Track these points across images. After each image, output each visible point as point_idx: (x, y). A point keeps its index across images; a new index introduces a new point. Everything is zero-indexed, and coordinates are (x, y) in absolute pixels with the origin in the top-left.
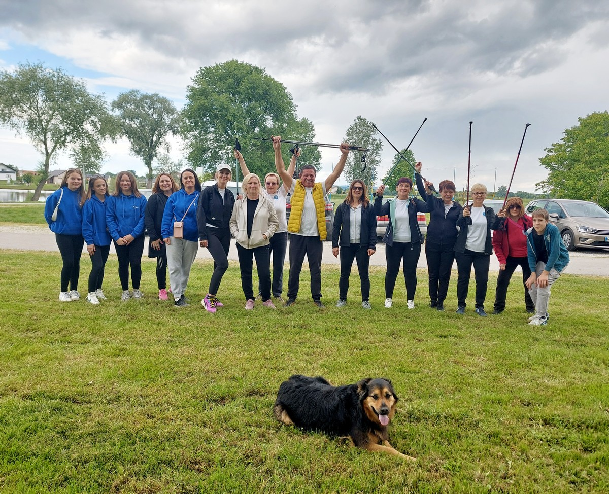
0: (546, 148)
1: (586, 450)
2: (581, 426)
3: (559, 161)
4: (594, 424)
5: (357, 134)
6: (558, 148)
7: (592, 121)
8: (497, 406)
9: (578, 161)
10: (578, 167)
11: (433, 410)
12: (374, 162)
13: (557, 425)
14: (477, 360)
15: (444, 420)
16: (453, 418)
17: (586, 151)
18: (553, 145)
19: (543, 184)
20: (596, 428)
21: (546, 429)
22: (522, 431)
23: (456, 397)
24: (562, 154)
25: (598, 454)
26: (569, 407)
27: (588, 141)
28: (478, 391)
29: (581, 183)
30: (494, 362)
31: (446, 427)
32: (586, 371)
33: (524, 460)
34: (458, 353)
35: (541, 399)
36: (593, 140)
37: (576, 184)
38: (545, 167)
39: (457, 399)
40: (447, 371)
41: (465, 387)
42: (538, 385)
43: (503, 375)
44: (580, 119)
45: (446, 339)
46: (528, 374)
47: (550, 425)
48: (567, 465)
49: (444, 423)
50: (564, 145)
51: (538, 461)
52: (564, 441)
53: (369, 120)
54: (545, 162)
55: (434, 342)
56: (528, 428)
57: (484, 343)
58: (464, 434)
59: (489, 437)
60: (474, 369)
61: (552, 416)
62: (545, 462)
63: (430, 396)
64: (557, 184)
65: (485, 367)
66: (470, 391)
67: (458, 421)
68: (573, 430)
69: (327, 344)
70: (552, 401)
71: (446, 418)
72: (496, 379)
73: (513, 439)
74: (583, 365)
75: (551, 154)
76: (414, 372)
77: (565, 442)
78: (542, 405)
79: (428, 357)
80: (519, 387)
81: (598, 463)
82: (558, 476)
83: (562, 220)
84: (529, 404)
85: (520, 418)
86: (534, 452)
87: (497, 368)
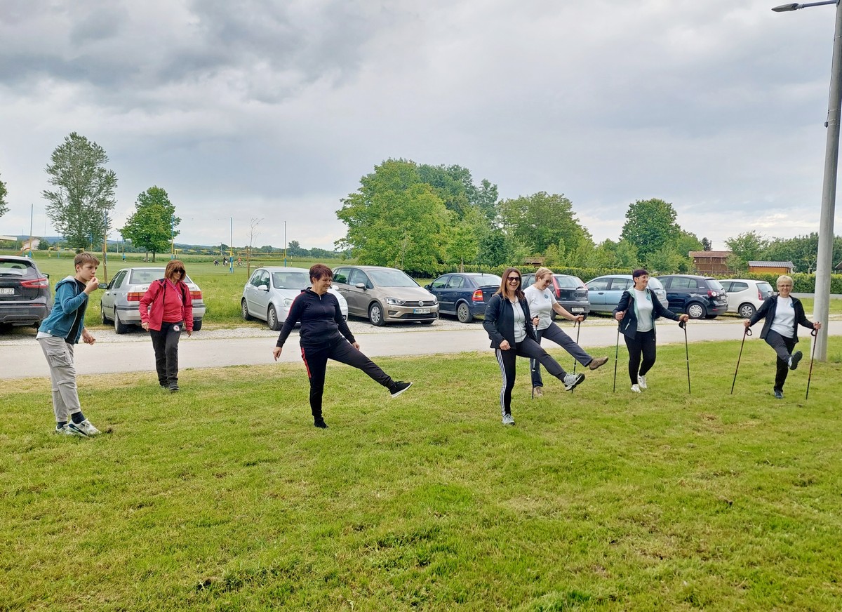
0: (343, 199)
1: (422, 564)
2: (414, 539)
3: (359, 215)
4: (426, 534)
5: (73, 160)
6: (354, 199)
7: (388, 171)
8: (328, 539)
9: (378, 216)
10: (379, 223)
11: (256, 567)
12: (103, 203)
13: (393, 544)
14: (297, 487)
15: (272, 575)
16: (282, 570)
17: (385, 205)
18: (350, 196)
19: (342, 242)
20: (428, 536)
21: (383, 553)
22: (360, 562)
23: (281, 541)
24: (360, 206)
25: (434, 565)
26: (401, 520)
27: (386, 193)
28: (304, 527)
29: (382, 242)
30: (318, 485)
31: (274, 584)
32: (412, 473)
33: (366, 596)
34: (273, 482)
35: (373, 519)
36: (391, 192)
37: (378, 243)
38: (343, 222)
39: (282, 543)
40: (264, 510)
41: (289, 527)
42: (368, 502)
43: (329, 500)
44: (376, 168)
45: (255, 467)
46: (356, 491)
47: (385, 546)
48: (407, 587)
49: (272, 580)
50: (362, 196)
51: (379, 592)
52: (401, 561)
53: (91, 140)
54: (343, 215)
55: (241, 474)
56: (365, 556)
57: (302, 462)
58: (297, 586)
59: (326, 581)
60: (296, 498)
61: (387, 535)
62: (386, 590)
63: (249, 549)
64: (358, 243)
65: (308, 494)
66: (295, 529)
67: (288, 571)
68: (408, 546)
69: (81, 509)
70: (384, 518)
71: (273, 572)
72: (323, 507)
73: (351, 574)
74: (409, 467)
75: (349, 206)
76: (222, 522)
77: (403, 562)
78: (374, 526)
79: (238, 496)
80: (349, 509)
81: (434, 575)
82: (400, 602)
83: (369, 291)
84: (362, 527)
85: (355, 547)
86: (374, 583)
87: (321, 492)
